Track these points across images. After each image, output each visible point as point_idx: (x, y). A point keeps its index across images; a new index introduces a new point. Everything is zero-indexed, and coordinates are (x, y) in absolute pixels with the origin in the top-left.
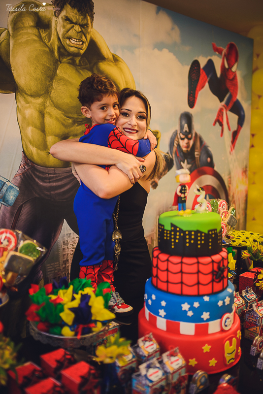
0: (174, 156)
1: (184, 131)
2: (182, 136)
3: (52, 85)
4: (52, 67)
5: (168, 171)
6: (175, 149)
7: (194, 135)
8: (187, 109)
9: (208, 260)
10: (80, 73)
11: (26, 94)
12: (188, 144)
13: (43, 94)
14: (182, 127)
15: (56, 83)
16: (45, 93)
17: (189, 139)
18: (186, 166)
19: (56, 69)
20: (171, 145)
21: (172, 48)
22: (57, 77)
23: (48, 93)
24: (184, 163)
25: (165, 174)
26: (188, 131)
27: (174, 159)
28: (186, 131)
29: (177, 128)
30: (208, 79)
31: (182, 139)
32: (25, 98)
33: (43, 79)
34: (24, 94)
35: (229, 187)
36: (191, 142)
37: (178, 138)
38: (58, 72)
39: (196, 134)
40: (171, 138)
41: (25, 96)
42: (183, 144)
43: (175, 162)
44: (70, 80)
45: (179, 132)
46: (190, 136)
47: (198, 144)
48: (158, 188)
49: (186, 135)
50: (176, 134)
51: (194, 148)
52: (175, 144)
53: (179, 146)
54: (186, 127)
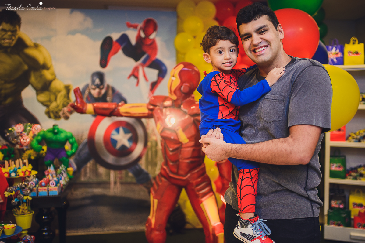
2: (93, 87)
7: (105, 86)
8: (99, 69)
12: (99, 93)
14: (93, 82)
21: (85, 32)
26: (99, 83)
28: (97, 84)
29: (89, 81)
30: (122, 47)
31: (94, 89)
35: (148, 124)
36: (103, 91)
37: (89, 89)
39: (108, 86)
42: (95, 92)
45: (90, 85)
46: (101, 87)
49: (98, 86)
50: (87, 86)
51: (106, 94)
52: (87, 92)
53: (90, 93)
54: (97, 81)
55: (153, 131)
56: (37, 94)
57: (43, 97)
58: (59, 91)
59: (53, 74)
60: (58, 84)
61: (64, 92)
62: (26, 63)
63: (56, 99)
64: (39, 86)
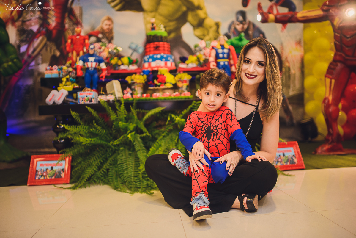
0: (231, 34)
1: (239, 20)
2: (238, 23)
7: (247, 22)
8: (242, 8)
12: (243, 28)
13: (154, 11)
17: (243, 24)
20: (230, 28)
28: (241, 20)
29: (234, 19)
31: (238, 25)
34: (147, 12)
35: (282, 53)
36: (246, 26)
39: (250, 22)
42: (239, 27)
45: (235, 21)
46: (244, 22)
47: (251, 27)
49: (241, 22)
50: (233, 23)
51: (248, 29)
52: (233, 28)
53: (235, 29)
54: (241, 18)
55: (286, 58)
56: (194, 29)
57: (199, 32)
58: (211, 27)
59: (206, 13)
60: (209, 22)
61: (214, 28)
62: (185, 5)
63: (208, 33)
64: (195, 23)
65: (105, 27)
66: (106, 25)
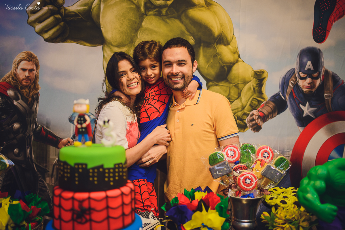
0: (287, 97)
1: (306, 69)
2: (302, 75)
3: (137, 36)
4: (138, 21)
5: (279, 114)
6: (289, 90)
7: (322, 73)
9: (69, 195)
10: (166, 22)
11: (112, 45)
13: (127, 44)
14: (302, 65)
15: (141, 33)
16: (130, 43)
17: (315, 78)
18: (308, 109)
19: (141, 22)
20: (284, 84)
22: (142, 29)
23: (133, 42)
24: (305, 105)
25: (272, 117)
26: (312, 69)
27: (288, 101)
28: (309, 69)
29: (295, 65)
31: (304, 78)
32: (111, 48)
33: (128, 31)
34: (110, 45)
36: (318, 82)
37: (296, 78)
38: (143, 24)
39: (326, 73)
40: (284, 78)
41: (111, 47)
43: (289, 104)
44: (155, 29)
45: (297, 71)
46: (315, 75)
48: (261, 131)
51: (322, 88)
52: (291, 83)
54: (309, 65)
59: (235, 52)
62: (192, 34)
65: (22, 75)
66: (24, 70)
